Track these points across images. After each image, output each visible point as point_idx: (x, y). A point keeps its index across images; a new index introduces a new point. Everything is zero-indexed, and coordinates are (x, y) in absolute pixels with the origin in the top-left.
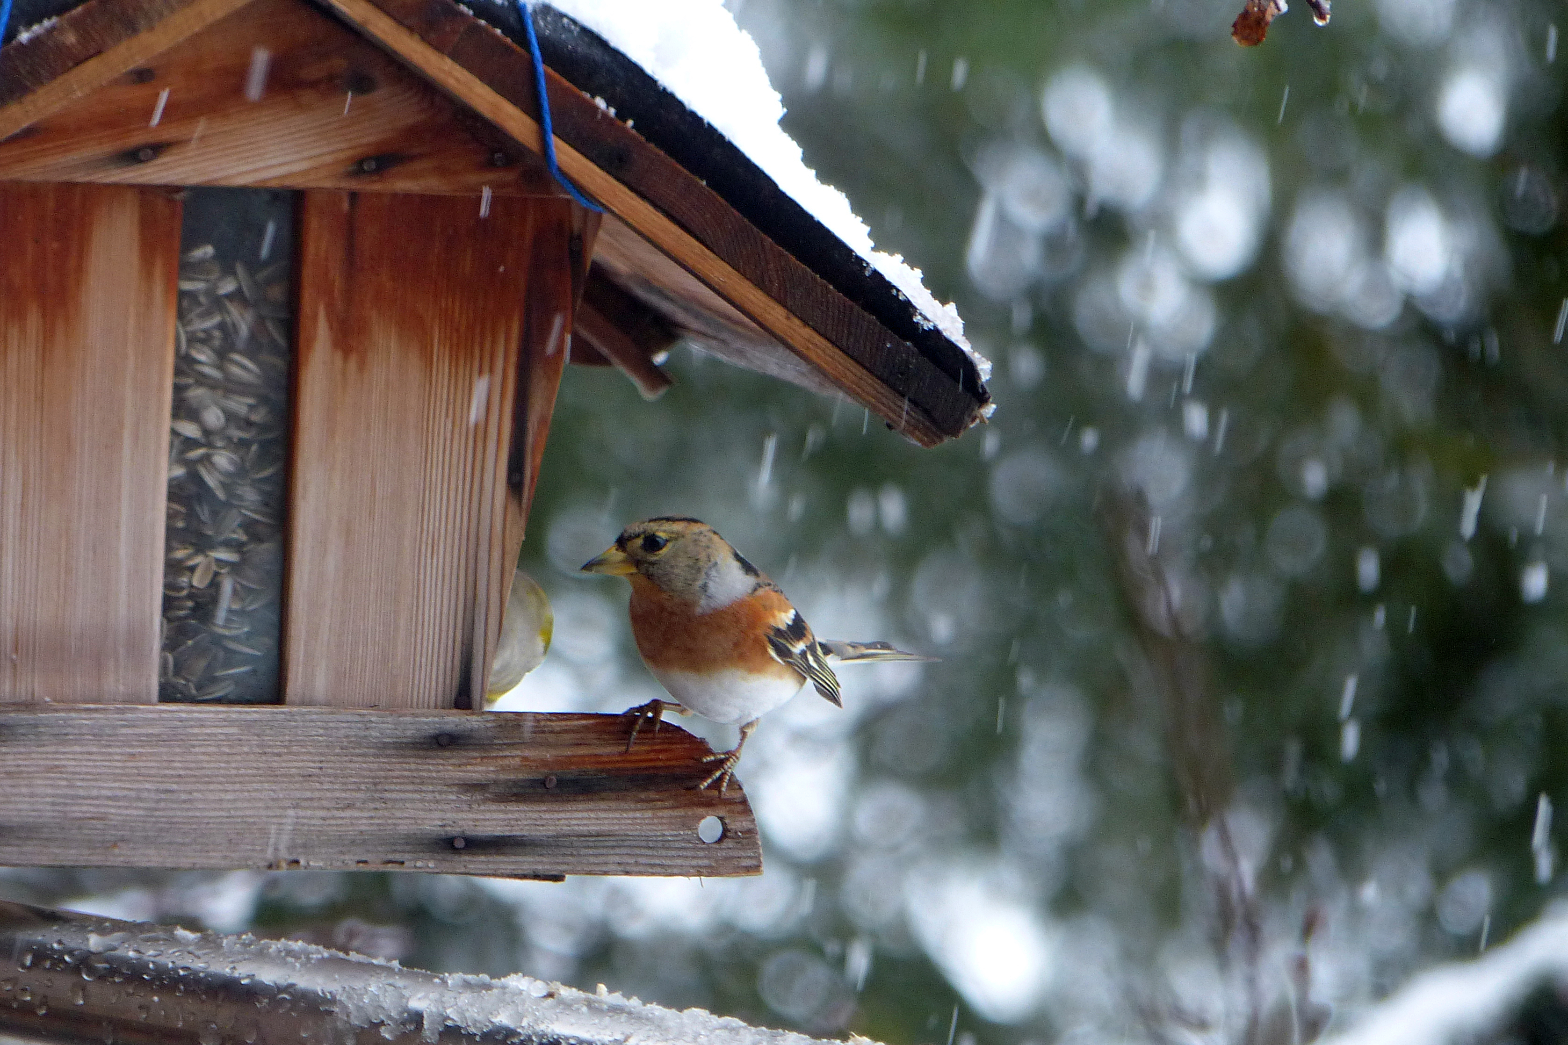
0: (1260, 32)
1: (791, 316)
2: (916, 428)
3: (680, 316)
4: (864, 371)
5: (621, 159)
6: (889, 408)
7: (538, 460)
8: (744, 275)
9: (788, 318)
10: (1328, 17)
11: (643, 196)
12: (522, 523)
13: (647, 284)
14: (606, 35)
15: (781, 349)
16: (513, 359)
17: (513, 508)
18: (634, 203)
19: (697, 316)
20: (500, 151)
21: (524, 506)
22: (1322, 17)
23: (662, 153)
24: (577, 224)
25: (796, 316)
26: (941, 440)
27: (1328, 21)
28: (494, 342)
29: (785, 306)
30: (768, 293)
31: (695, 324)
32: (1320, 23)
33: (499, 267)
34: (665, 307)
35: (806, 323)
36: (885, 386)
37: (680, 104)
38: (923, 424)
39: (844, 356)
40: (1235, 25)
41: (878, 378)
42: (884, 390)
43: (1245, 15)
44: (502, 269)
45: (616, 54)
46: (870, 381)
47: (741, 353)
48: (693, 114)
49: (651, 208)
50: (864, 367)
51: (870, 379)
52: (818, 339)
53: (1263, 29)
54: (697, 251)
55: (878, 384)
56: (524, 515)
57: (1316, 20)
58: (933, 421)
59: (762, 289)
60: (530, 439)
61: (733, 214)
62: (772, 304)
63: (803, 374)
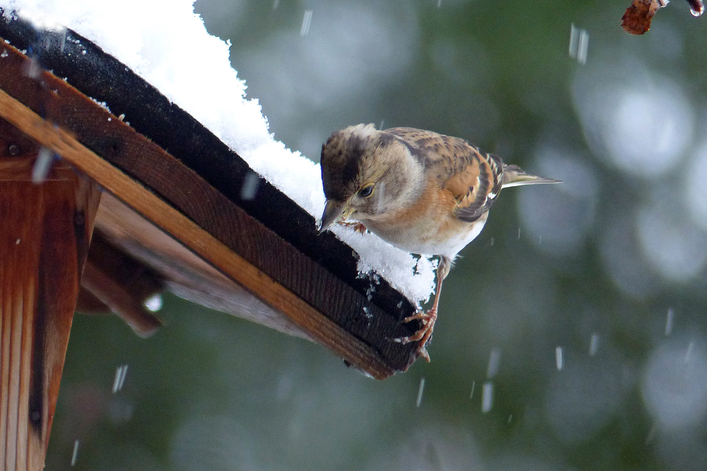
0: (646, 23)
1: (262, 273)
2: (370, 364)
3: (167, 269)
4: (325, 318)
5: (115, 147)
6: (347, 348)
7: (54, 399)
8: (222, 241)
9: (260, 276)
10: (702, 9)
11: (134, 177)
12: (43, 453)
13: (139, 244)
14: (99, 44)
15: (253, 299)
16: (30, 317)
17: (34, 440)
18: (127, 183)
19: (181, 270)
20: (14, 143)
21: (44, 438)
22: (697, 8)
23: (150, 141)
24: (80, 201)
25: (266, 273)
26: (391, 373)
27: (702, 13)
28: (13, 305)
29: (257, 266)
30: (242, 255)
31: (180, 276)
32: (697, 14)
33: (16, 240)
34: (154, 262)
35: (275, 280)
36: (342, 330)
37: (164, 99)
38: (376, 361)
39: (308, 306)
40: (624, 18)
41: (337, 323)
42: (342, 333)
43: (633, 9)
44: (18, 242)
45: (109, 58)
46: (330, 326)
47: (219, 300)
48: (175, 107)
49: (141, 187)
50: (324, 314)
51: (330, 324)
52: (285, 291)
53: (648, 20)
54: (181, 221)
55: (336, 328)
56: (43, 445)
57: (692, 11)
58: (383, 357)
59: (236, 252)
60: (47, 383)
61: (210, 189)
62: (245, 264)
63: (271, 318)
